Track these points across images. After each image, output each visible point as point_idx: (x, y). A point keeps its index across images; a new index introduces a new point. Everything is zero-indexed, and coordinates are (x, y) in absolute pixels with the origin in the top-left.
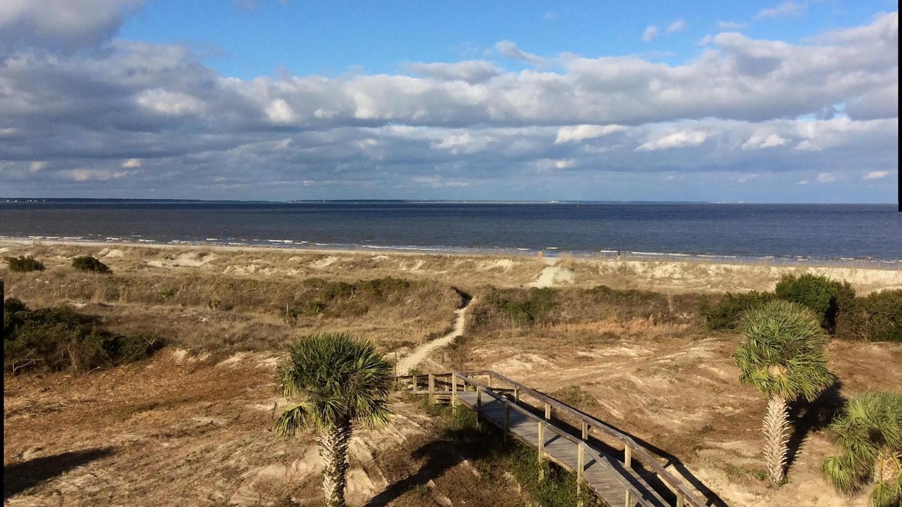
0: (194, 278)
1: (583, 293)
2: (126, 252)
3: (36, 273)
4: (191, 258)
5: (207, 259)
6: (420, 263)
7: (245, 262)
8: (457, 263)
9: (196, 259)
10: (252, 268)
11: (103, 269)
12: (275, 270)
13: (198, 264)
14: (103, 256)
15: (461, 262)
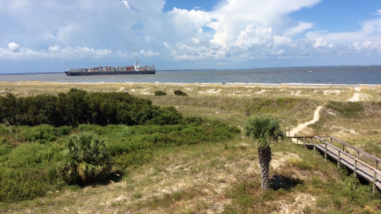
0: (214, 98)
1: (373, 103)
2: (192, 89)
3: (163, 96)
4: (213, 91)
5: (218, 91)
6: (299, 92)
7: (231, 92)
8: (315, 91)
9: (215, 91)
10: (234, 95)
11: (185, 94)
12: (242, 95)
13: (215, 92)
14: (184, 90)
15: (317, 91)
